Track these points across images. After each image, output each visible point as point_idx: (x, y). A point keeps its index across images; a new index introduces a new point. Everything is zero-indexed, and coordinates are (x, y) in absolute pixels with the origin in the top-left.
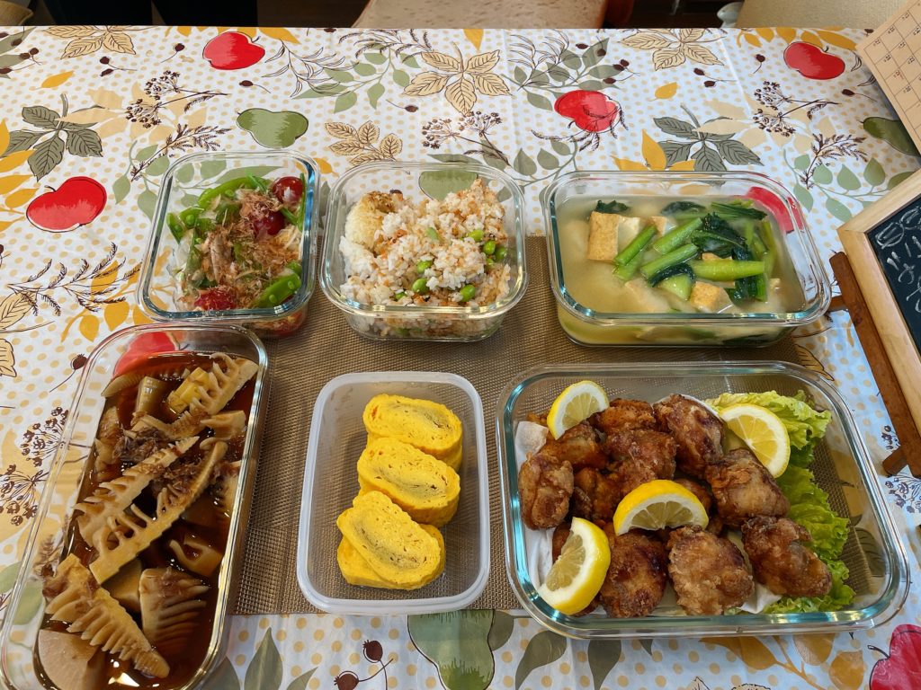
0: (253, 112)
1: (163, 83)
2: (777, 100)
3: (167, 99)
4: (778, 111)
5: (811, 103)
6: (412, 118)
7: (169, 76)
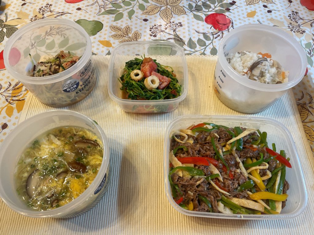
0: (81, 21)
1: (45, 8)
2: (298, 19)
3: (47, 15)
4: (298, 24)
5: (311, 20)
6: (146, 24)
7: (48, 6)
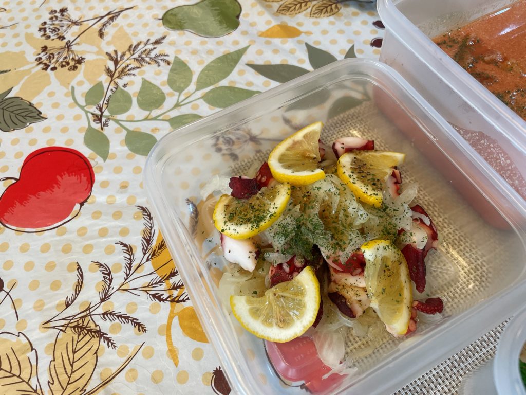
3: (72, 35)
